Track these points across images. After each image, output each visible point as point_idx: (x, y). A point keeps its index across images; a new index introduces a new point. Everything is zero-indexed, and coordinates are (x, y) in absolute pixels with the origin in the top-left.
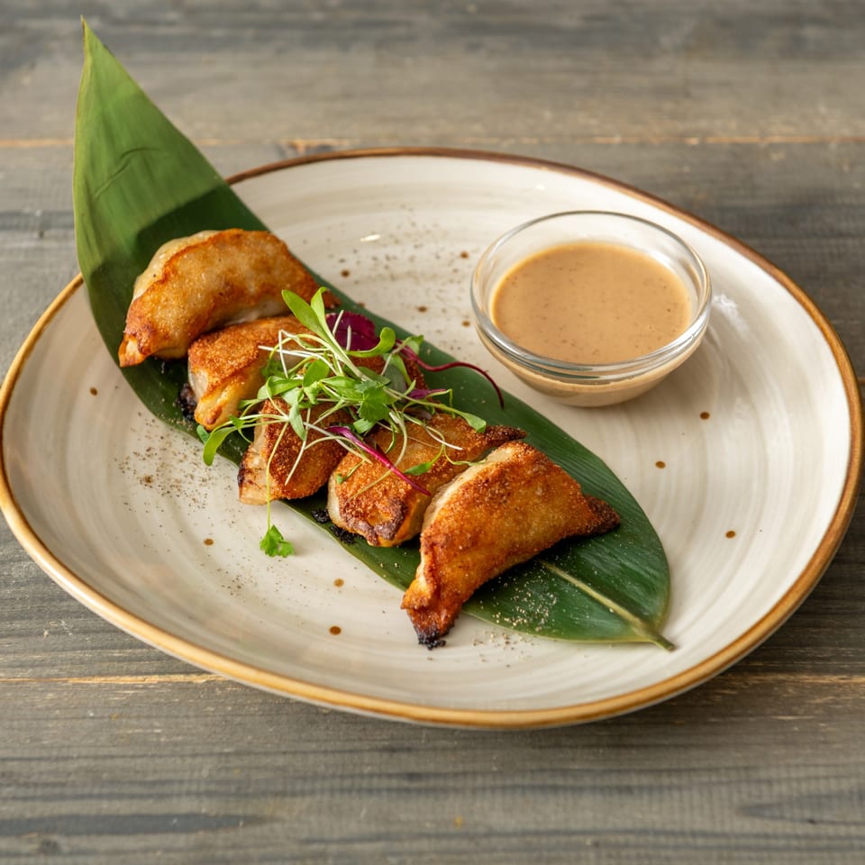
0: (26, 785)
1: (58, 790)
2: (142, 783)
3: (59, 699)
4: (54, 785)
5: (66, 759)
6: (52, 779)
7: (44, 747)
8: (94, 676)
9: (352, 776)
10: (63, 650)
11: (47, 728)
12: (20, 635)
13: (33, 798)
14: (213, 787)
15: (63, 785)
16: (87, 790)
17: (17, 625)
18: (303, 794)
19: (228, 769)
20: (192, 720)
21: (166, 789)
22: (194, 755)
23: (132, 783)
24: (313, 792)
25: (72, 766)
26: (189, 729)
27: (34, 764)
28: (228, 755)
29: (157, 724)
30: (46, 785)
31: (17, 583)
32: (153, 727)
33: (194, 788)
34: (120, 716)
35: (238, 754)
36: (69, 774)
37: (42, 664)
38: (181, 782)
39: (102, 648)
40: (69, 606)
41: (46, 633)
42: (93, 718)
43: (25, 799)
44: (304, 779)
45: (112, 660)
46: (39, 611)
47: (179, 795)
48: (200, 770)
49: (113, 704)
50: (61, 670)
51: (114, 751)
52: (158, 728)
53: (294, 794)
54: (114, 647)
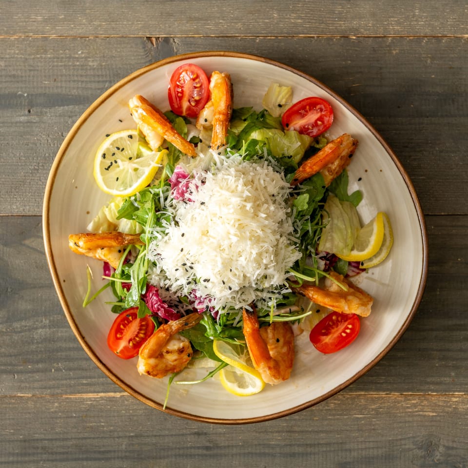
0: (52, 453)
1: (65, 456)
2: (99, 452)
3: (60, 407)
4: (63, 453)
5: (66, 439)
6: (62, 450)
7: (57, 433)
8: (76, 393)
9: (183, 448)
10: (62, 380)
11: (57, 423)
12: (42, 372)
13: (56, 460)
14: (127, 454)
15: (67, 453)
16: (77, 456)
17: (40, 366)
18: (164, 457)
19: (133, 444)
20: (116, 418)
21: (108, 455)
22: (119, 437)
23: (95, 452)
24: (168, 457)
25: (70, 443)
26: (115, 423)
27: (54, 442)
28: (132, 437)
29: (102, 420)
30: (60, 453)
31: (37, 342)
32: (100, 422)
33: (120, 455)
34: (86, 416)
35: (136, 436)
36: (69, 447)
37: (54, 387)
38: (115, 451)
39: (78, 378)
40: (61, 355)
41: (53, 370)
42: (75, 417)
43: (53, 461)
44: (164, 449)
45: (83, 384)
46: (49, 358)
47: (114, 458)
48: (122, 445)
49: (83, 409)
50: (62, 390)
51: (86, 435)
52: (102, 423)
53: (160, 458)
54: (83, 378)
